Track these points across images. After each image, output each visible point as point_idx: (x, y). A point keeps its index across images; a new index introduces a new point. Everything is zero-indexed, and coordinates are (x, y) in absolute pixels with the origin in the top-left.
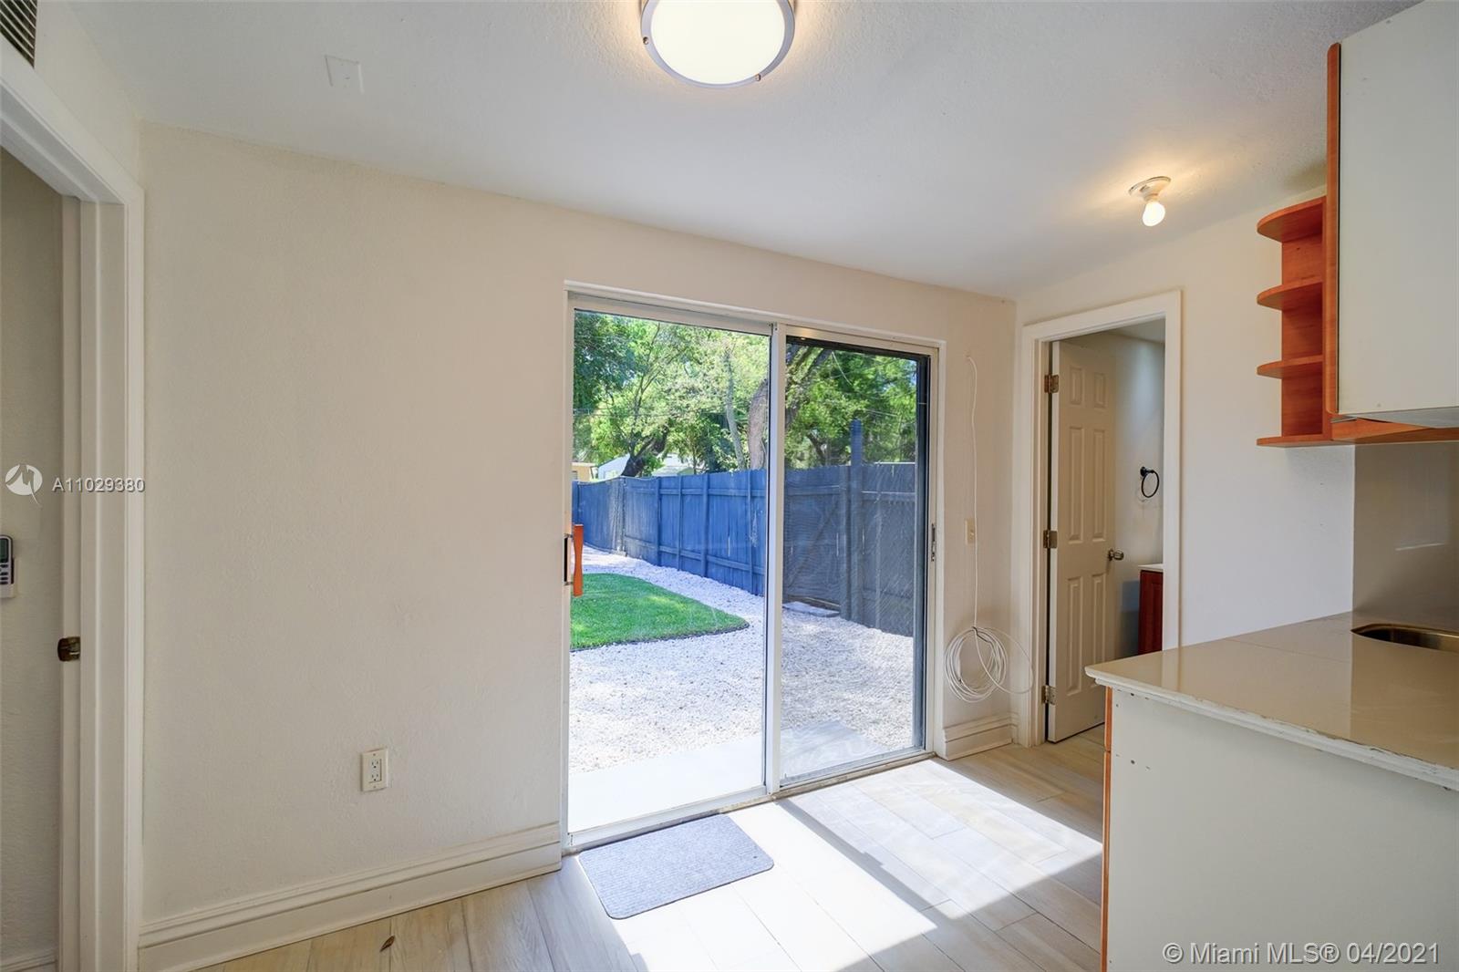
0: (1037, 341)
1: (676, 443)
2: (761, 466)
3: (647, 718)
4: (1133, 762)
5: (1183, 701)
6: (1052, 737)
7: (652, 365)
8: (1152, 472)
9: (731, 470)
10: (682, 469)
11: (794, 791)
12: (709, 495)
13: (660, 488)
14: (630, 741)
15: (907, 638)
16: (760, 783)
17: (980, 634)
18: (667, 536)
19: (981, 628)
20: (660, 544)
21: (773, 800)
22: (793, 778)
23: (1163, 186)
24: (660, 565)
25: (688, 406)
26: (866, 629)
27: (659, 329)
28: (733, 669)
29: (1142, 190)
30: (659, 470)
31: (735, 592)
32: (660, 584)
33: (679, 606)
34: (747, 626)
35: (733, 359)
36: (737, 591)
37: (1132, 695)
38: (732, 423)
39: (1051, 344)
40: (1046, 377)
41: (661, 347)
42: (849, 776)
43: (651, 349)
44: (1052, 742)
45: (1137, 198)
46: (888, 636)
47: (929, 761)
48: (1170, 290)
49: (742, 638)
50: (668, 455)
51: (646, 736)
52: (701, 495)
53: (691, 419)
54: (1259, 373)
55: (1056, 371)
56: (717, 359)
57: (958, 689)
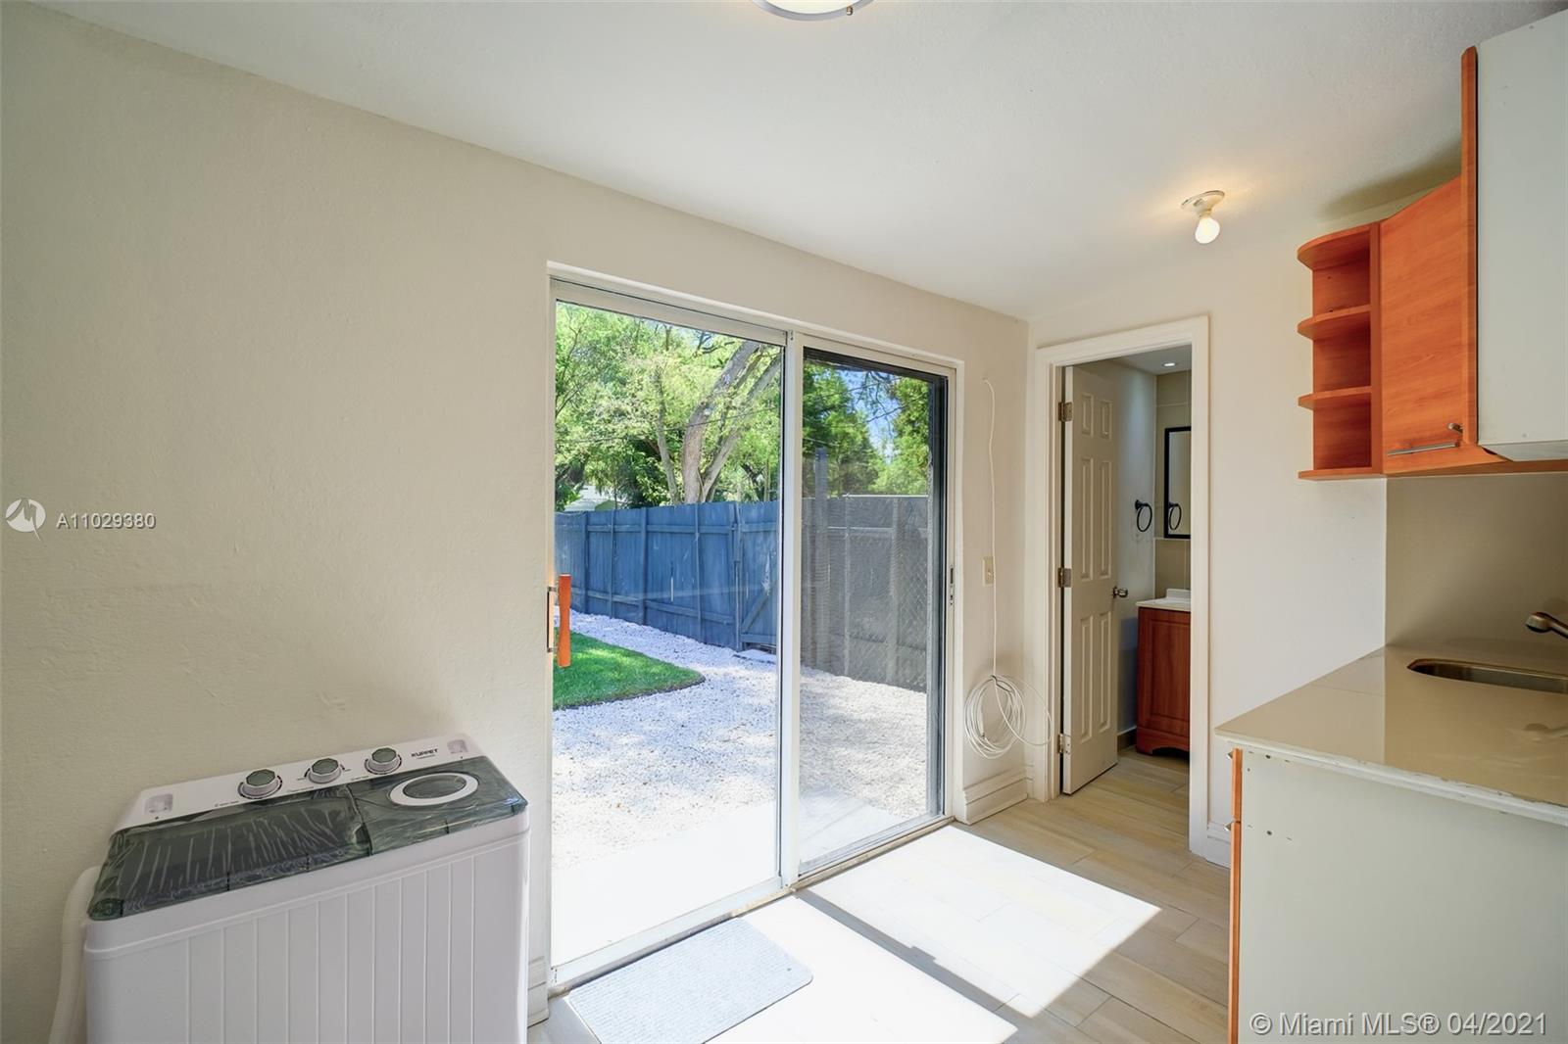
0: (1051, 365)
1: (594, 473)
2: (697, 499)
3: (606, 799)
4: (1269, 833)
5: (1341, 764)
6: (1067, 789)
7: (567, 383)
8: (1147, 505)
9: (662, 504)
10: (600, 502)
11: (813, 879)
12: (647, 532)
13: (587, 524)
14: (590, 830)
15: (880, 685)
16: (774, 874)
17: (999, 683)
18: (596, 579)
19: (999, 677)
20: (587, 589)
21: (791, 894)
22: (808, 863)
23: (1218, 201)
24: (587, 612)
25: (614, 431)
26: (834, 678)
27: (576, 343)
28: (697, 732)
29: (1195, 204)
30: (574, 503)
31: (680, 641)
32: (592, 635)
33: (626, 661)
34: (703, 680)
35: (664, 379)
36: (682, 639)
37: (1268, 757)
38: (663, 452)
39: (1064, 368)
40: (1060, 404)
41: (577, 364)
42: (871, 854)
43: (566, 366)
44: (1067, 794)
45: (1190, 213)
46: (860, 683)
47: (949, 827)
48: (1198, 315)
49: (700, 694)
50: (585, 487)
51: (608, 822)
52: (639, 532)
53: (617, 446)
54: (1300, 404)
55: (1069, 398)
56: (646, 379)
57: (980, 745)
